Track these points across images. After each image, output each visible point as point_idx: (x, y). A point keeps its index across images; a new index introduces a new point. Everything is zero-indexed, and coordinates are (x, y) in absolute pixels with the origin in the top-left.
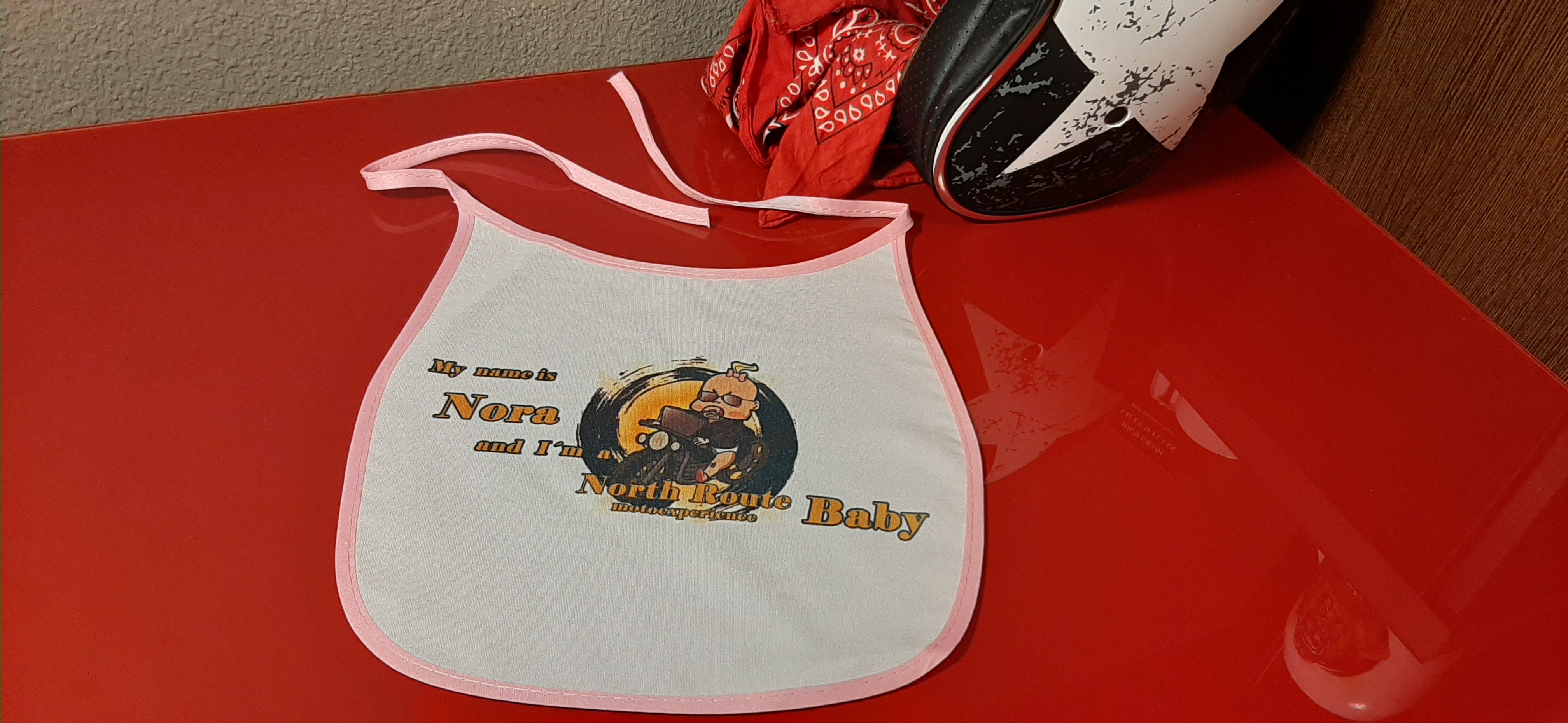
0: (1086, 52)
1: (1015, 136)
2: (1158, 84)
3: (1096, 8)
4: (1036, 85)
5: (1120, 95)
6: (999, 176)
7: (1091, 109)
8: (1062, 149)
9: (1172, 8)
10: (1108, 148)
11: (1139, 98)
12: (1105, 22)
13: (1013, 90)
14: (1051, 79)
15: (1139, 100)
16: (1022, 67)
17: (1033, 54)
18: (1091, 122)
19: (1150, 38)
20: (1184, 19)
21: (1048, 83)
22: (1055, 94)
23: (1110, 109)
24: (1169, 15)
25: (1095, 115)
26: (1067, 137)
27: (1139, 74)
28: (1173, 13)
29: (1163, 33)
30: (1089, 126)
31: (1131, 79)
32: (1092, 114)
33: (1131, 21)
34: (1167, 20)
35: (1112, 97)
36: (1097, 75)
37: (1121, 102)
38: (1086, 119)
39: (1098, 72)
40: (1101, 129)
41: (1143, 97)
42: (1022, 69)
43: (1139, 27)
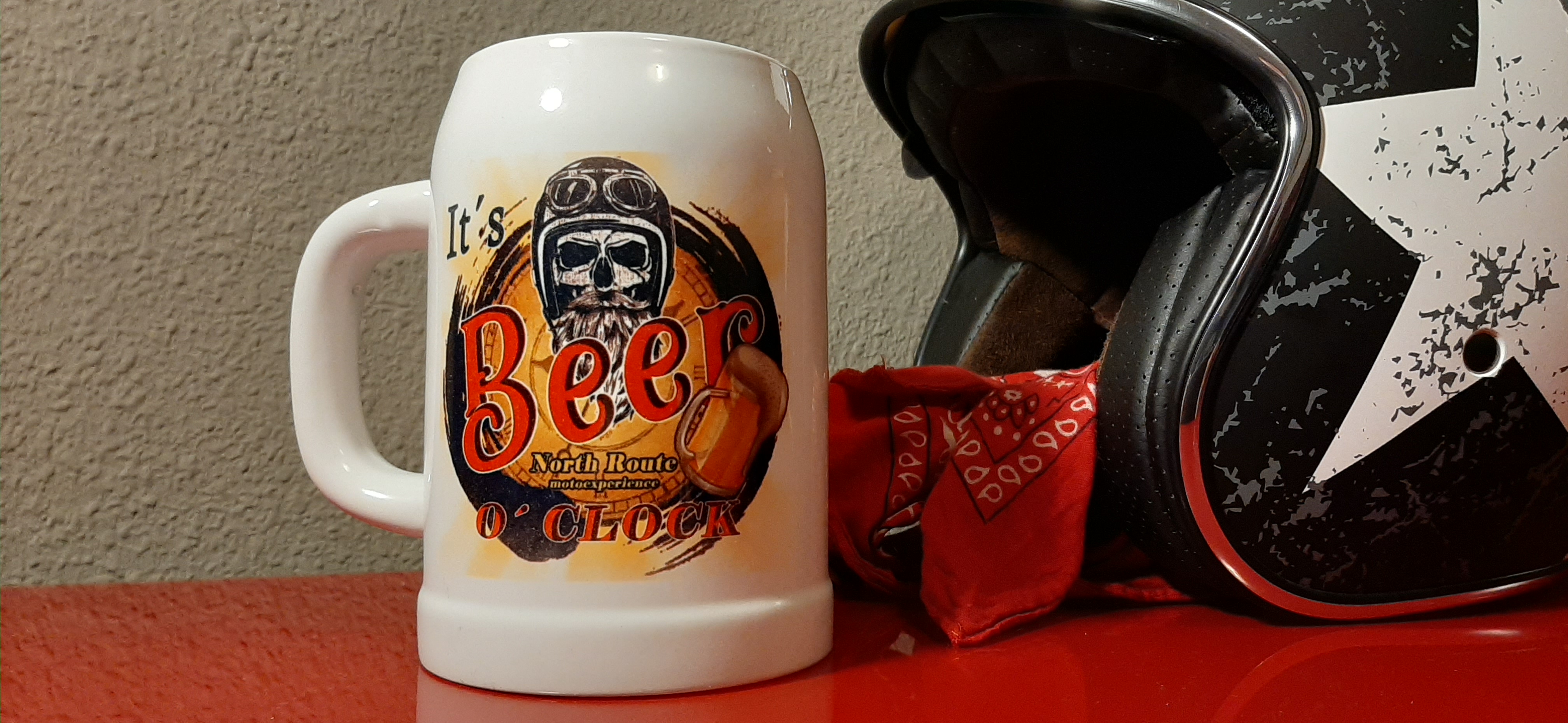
0: (1393, 220)
1: (1314, 394)
2: (1533, 288)
3: (1383, 143)
4: (1324, 288)
5: (1476, 302)
6: (1306, 489)
7: (1434, 332)
8: (1406, 422)
9: (1508, 141)
10: (1486, 427)
11: (1510, 313)
12: (1406, 164)
13: (1287, 301)
14: (1347, 273)
15: (1510, 317)
16: (1290, 256)
17: (1302, 232)
18: (1440, 358)
19: (1489, 192)
20: (1533, 163)
21: (1344, 281)
22: (1362, 303)
23: (1466, 333)
24: (1507, 154)
25: (1444, 346)
26: (1409, 394)
27: (1496, 261)
28: (1513, 151)
29: (1509, 184)
30: (1442, 370)
31: (1483, 271)
32: (1438, 344)
33: (1450, 162)
34: (1507, 162)
35: (1463, 305)
36: (1424, 261)
37: (1481, 319)
38: (1431, 353)
39: (1423, 256)
40: (1462, 379)
41: (1516, 312)
42: (1291, 261)
43: (1466, 173)
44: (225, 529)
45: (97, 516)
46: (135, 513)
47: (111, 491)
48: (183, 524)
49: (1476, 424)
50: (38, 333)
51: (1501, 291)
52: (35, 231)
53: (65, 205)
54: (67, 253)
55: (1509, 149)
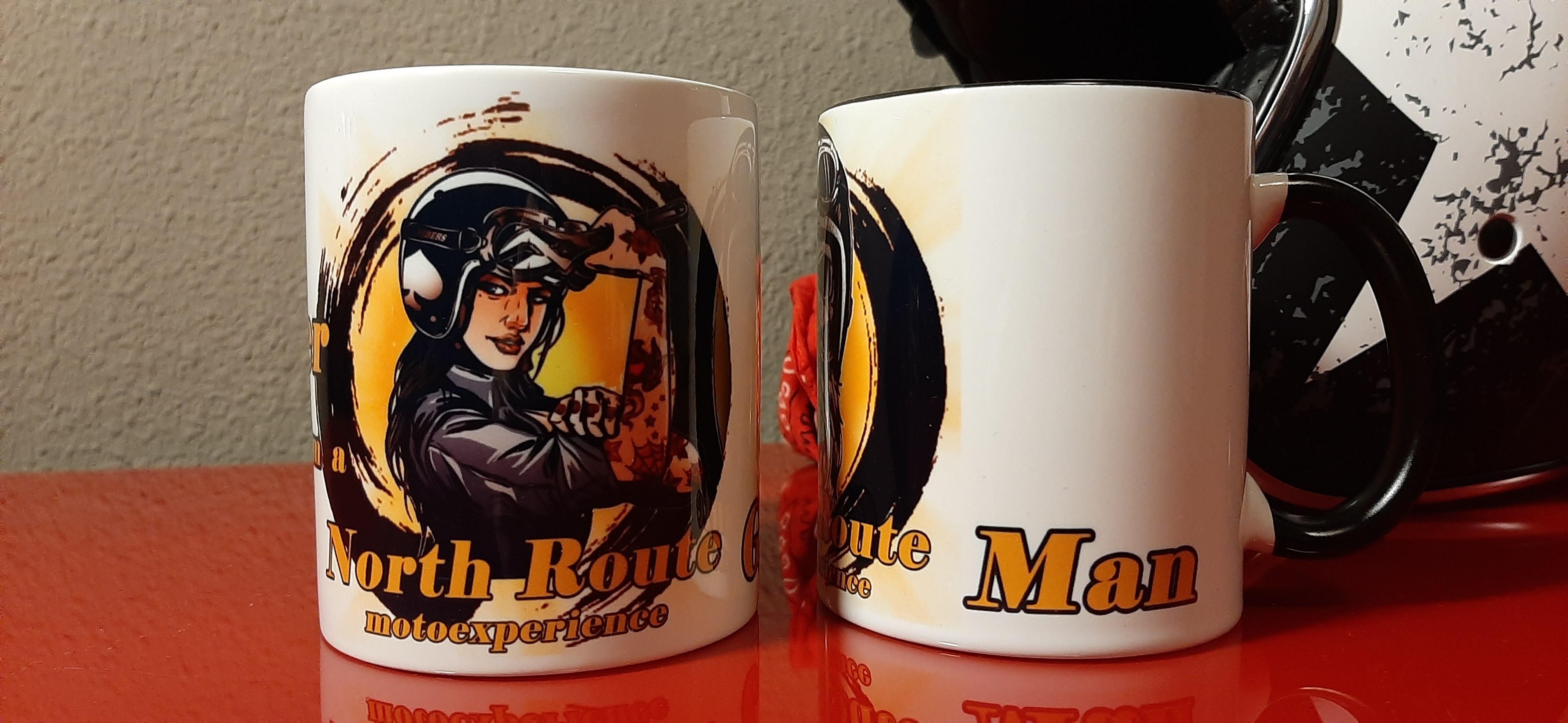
0: (1410, 98)
1: (1321, 282)
2: (1555, 171)
3: (1403, 16)
4: (1336, 170)
5: (1494, 186)
6: (1309, 380)
7: (1449, 217)
9: (1534, 15)
10: (1499, 316)
11: (1528, 198)
12: (1426, 39)
14: (1359, 155)
15: (1529, 202)
16: (1301, 137)
17: (1315, 111)
18: (1454, 244)
19: (1513, 69)
20: (1561, 37)
21: (1357, 164)
22: (1376, 186)
23: (1482, 218)
24: (1533, 29)
25: (1458, 232)
27: (1516, 143)
28: (1539, 25)
29: (1534, 61)
30: (1455, 256)
31: (1503, 153)
32: (1452, 229)
33: (1472, 37)
34: (1533, 37)
35: (1480, 189)
36: (1441, 141)
37: (1498, 203)
38: (1444, 239)
39: (1440, 137)
40: (1476, 266)
41: (1535, 197)
42: (1302, 142)
43: (1489, 50)
44: (230, 416)
45: (103, 403)
46: (140, 401)
47: (116, 379)
48: (188, 412)
49: (1489, 313)
50: (36, 221)
51: (1520, 174)
52: (28, 118)
53: (56, 89)
54: (59, 140)
55: (1536, 23)
